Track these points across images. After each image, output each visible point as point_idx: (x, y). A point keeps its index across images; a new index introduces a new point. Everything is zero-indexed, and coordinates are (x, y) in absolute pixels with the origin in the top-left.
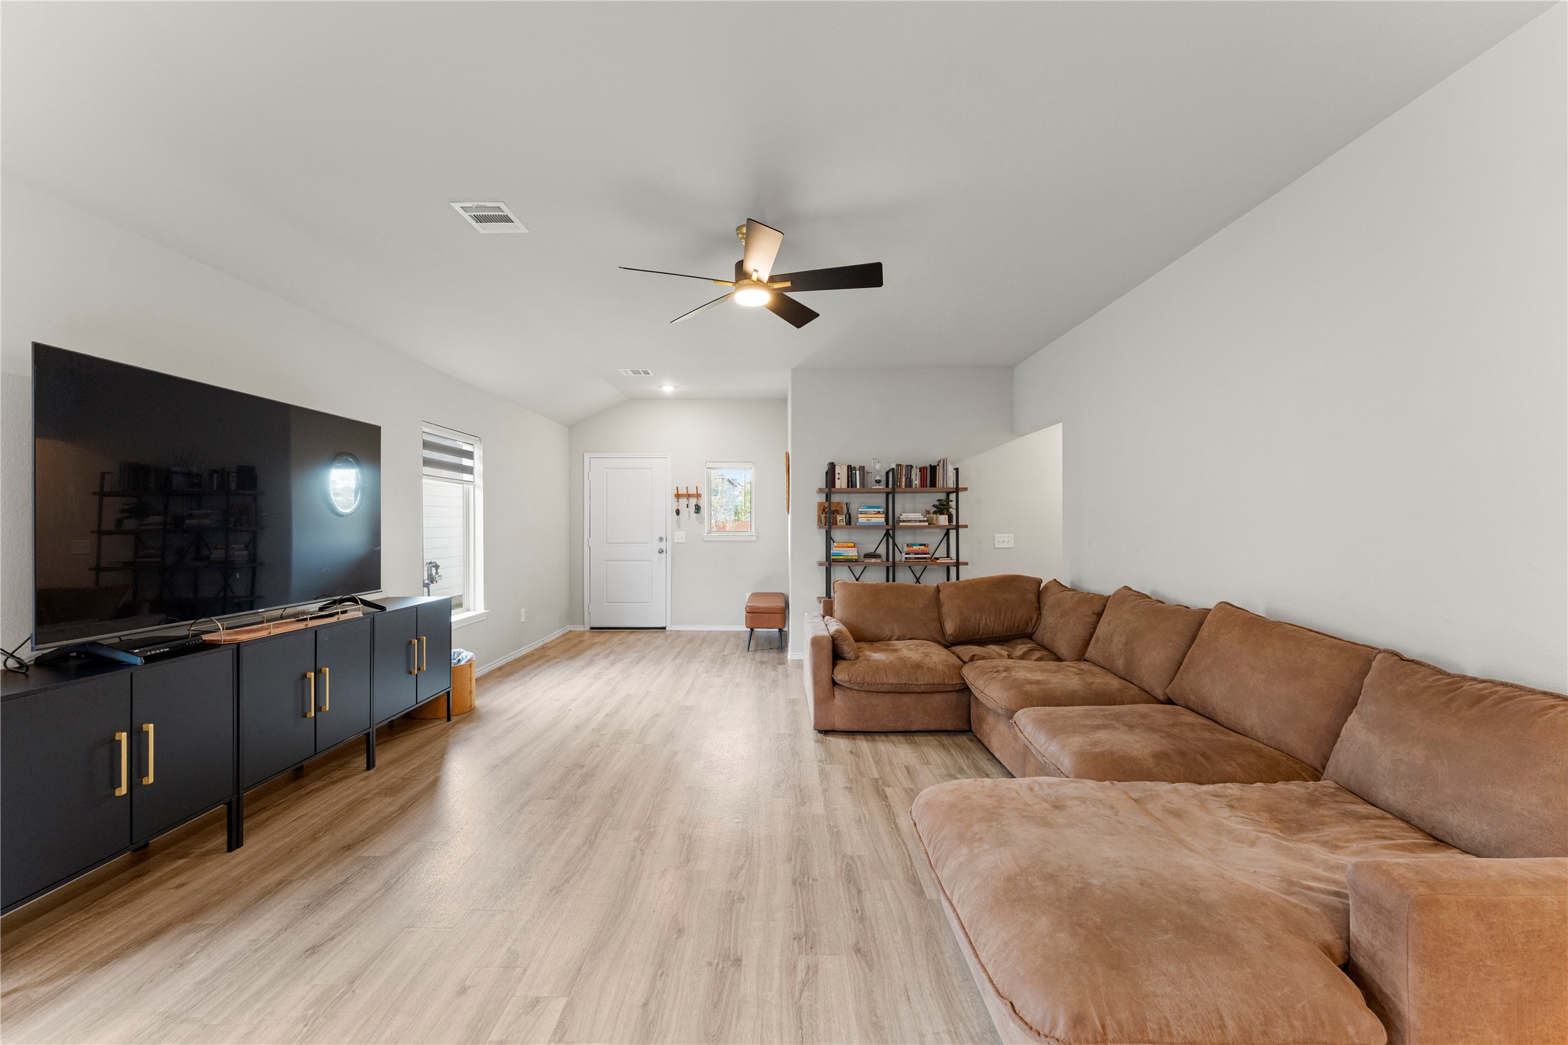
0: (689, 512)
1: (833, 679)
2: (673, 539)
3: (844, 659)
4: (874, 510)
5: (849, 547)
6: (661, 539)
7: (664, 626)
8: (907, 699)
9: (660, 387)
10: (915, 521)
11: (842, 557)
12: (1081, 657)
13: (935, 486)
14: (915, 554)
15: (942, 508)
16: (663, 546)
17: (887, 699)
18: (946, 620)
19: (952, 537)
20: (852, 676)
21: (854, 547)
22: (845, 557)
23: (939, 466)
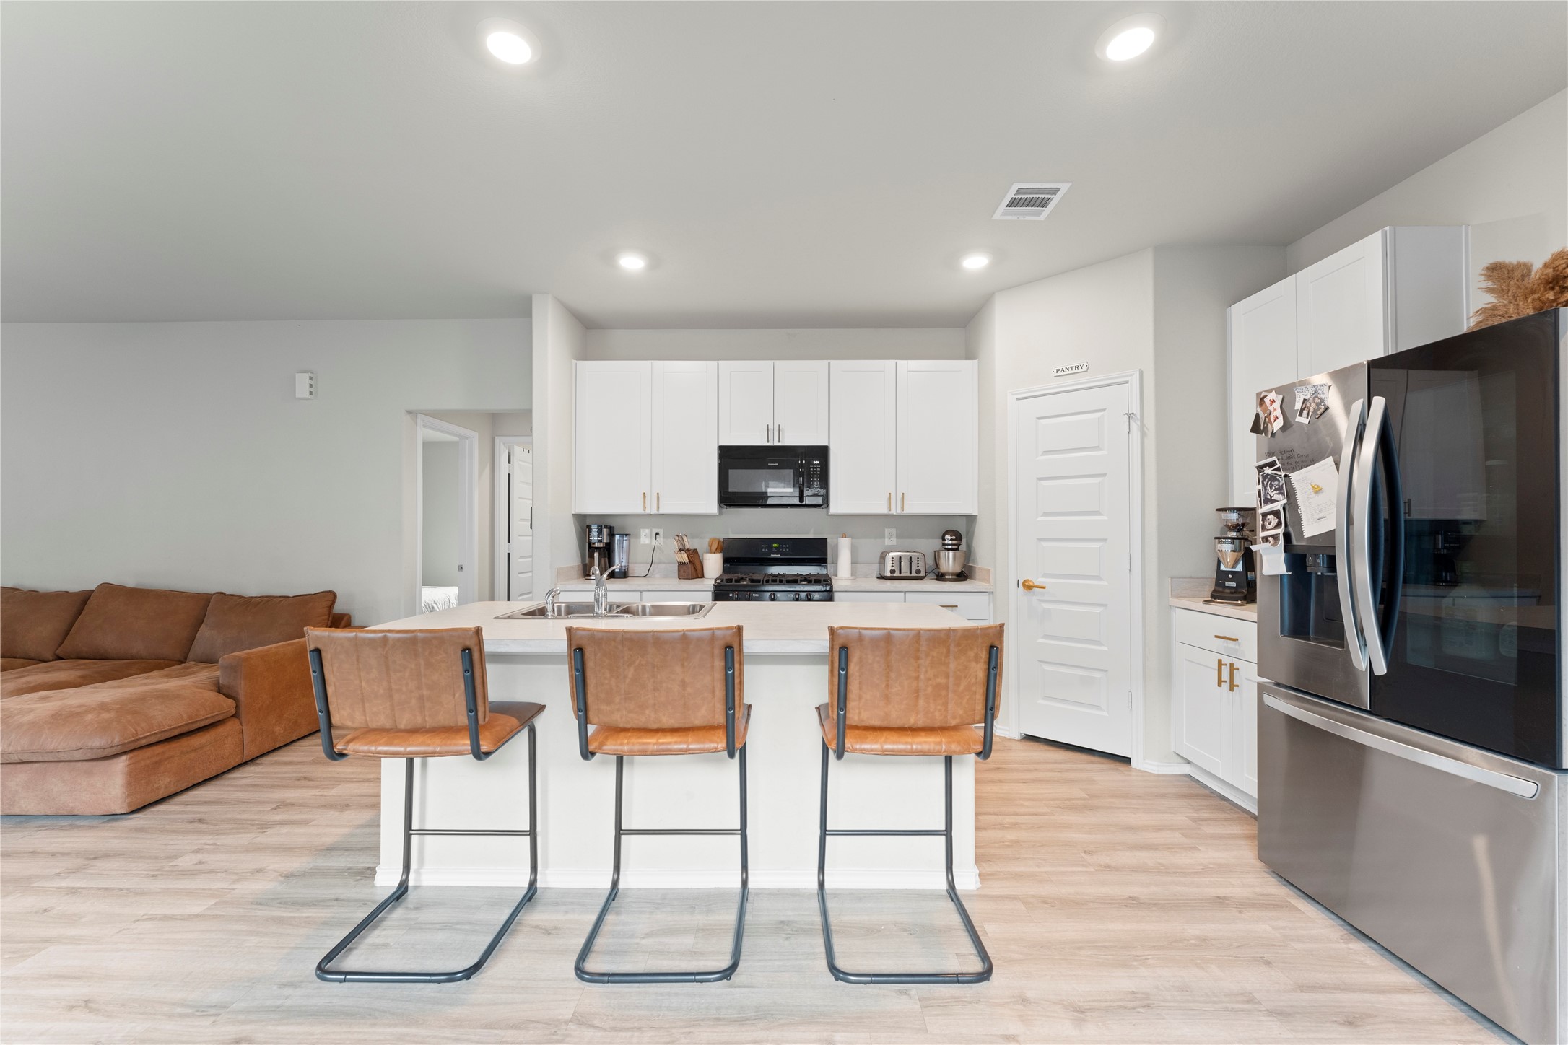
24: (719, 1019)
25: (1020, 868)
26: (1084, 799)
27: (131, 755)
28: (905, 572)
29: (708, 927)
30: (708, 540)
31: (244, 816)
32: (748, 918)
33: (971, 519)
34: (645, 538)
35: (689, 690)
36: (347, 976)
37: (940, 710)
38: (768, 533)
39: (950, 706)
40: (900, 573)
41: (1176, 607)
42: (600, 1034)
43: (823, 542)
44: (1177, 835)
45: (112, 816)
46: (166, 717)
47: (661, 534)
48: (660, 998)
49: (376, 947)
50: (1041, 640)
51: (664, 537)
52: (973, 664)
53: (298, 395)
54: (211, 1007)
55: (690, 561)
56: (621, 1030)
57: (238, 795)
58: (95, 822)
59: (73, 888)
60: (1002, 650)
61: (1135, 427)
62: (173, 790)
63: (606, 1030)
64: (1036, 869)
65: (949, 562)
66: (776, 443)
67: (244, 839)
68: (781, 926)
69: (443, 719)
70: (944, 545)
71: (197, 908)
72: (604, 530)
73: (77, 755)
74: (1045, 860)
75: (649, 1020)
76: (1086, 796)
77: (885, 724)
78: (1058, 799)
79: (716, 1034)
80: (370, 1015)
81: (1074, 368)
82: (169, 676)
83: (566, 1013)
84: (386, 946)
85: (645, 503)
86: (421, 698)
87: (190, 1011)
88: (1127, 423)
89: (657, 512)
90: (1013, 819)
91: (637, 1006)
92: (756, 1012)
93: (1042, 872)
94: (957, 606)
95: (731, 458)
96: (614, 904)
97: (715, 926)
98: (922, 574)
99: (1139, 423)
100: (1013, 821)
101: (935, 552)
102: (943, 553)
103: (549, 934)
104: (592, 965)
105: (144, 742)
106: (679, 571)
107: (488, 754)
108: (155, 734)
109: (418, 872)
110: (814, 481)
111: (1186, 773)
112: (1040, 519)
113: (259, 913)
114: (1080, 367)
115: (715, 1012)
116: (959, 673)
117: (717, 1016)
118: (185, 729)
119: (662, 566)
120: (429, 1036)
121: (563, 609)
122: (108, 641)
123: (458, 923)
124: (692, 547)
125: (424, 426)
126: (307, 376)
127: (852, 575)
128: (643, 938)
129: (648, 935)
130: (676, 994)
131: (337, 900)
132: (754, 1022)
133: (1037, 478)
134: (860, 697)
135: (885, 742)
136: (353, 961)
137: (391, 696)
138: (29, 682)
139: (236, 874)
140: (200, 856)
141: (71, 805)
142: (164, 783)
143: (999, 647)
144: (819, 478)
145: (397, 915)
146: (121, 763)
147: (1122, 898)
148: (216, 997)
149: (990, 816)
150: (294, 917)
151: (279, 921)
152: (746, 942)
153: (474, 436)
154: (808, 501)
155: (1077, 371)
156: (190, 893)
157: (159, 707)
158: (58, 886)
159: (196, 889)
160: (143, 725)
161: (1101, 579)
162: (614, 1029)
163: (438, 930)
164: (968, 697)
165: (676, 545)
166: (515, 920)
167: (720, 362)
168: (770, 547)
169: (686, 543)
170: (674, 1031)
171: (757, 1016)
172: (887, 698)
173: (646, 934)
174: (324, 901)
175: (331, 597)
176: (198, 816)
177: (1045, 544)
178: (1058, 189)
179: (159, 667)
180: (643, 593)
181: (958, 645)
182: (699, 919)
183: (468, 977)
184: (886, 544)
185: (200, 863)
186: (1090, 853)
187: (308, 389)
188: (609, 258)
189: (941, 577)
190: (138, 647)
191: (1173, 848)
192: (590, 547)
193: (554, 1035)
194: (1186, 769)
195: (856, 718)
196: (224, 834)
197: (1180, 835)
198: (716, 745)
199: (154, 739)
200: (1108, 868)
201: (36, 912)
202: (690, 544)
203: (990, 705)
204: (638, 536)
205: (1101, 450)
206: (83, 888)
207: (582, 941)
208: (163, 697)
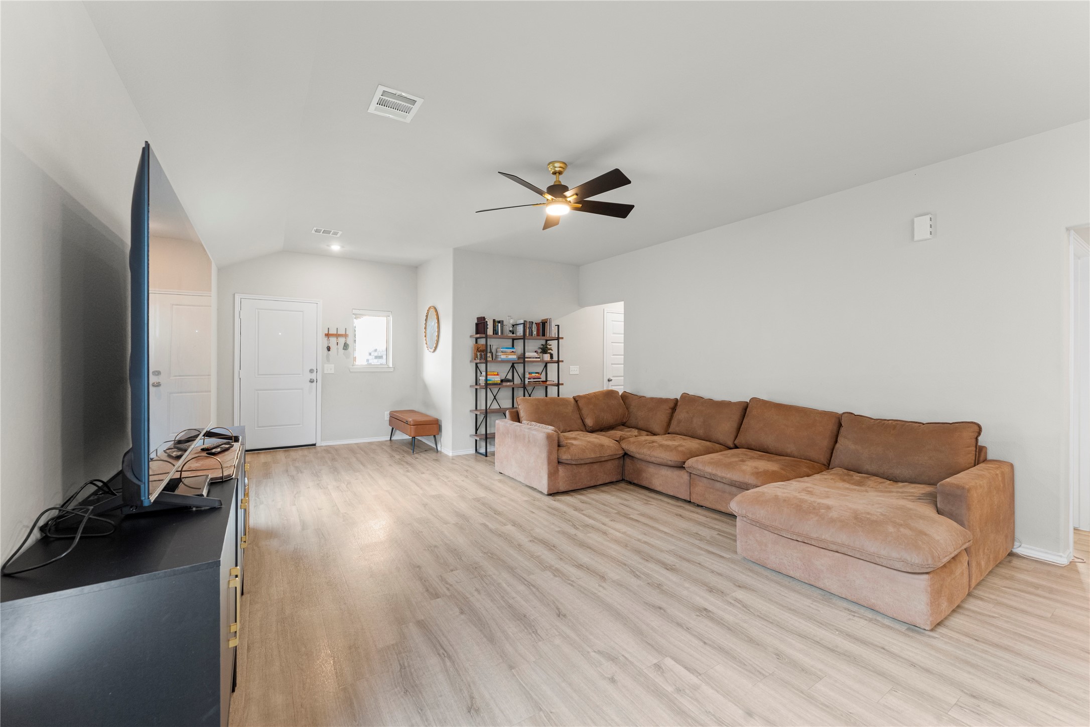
0: (338, 349)
1: (558, 458)
2: (323, 370)
4: (509, 350)
5: (495, 375)
6: (311, 371)
7: (314, 443)
9: (328, 246)
10: (533, 358)
11: (491, 382)
12: (667, 432)
13: (545, 336)
14: (534, 379)
15: (545, 349)
16: (313, 376)
18: (586, 418)
19: (552, 368)
20: (569, 457)
21: (498, 375)
22: (493, 382)
23: (547, 322)
27: (932, 574)
45: (916, 628)
53: (917, 239)
58: (899, 627)
62: (946, 613)
126: (927, 218)
142: (944, 607)
146: (924, 581)
160: (939, 549)
175: (976, 427)
187: (929, 229)
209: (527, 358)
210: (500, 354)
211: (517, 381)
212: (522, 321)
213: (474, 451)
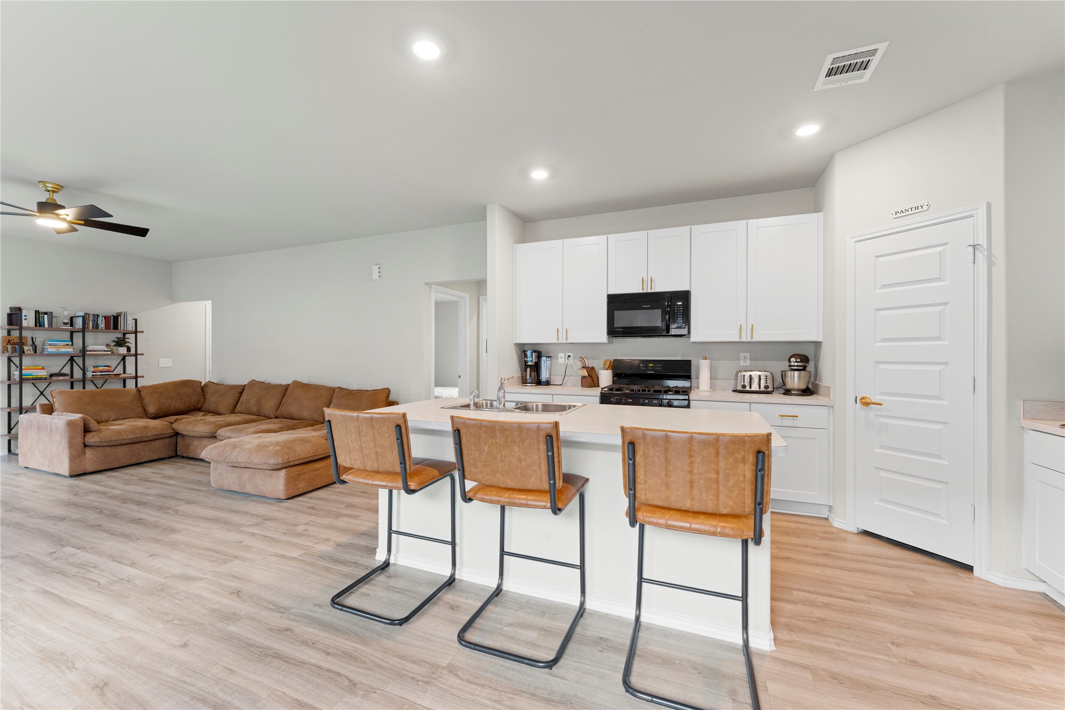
1: (84, 442)
3: (90, 431)
4: (63, 343)
5: (38, 369)
8: (138, 446)
10: (101, 351)
11: (31, 377)
13: (118, 330)
14: (101, 372)
15: (120, 343)
17: (125, 448)
18: (147, 406)
19: (130, 361)
20: (98, 440)
21: (43, 369)
22: (35, 377)
23: (120, 316)
24: (534, 695)
25: (818, 643)
26: (908, 596)
27: (288, 469)
28: (755, 387)
29: (549, 629)
30: (603, 361)
31: (332, 509)
32: (578, 629)
33: (817, 345)
34: (561, 359)
35: (523, 464)
36: (344, 607)
37: (711, 500)
38: (645, 356)
39: (722, 497)
40: (750, 388)
41: (1029, 429)
42: (459, 681)
43: (688, 362)
44: (1010, 649)
45: (279, 500)
46: (303, 452)
47: (572, 356)
48: (502, 669)
49: (364, 594)
50: (877, 450)
51: (573, 359)
52: (741, 465)
53: (373, 278)
54: (283, 608)
55: (589, 375)
56: (472, 683)
57: (333, 497)
58: (273, 502)
59: (254, 533)
60: (770, 455)
61: (981, 257)
62: (306, 490)
63: (463, 680)
64: (836, 647)
65: (795, 380)
66: (649, 291)
67: (327, 521)
68: (600, 641)
69: (387, 467)
70: (790, 366)
71: (295, 554)
72: (534, 354)
73: (265, 467)
74: (847, 641)
75: (491, 682)
76: (912, 593)
77: (666, 505)
78: (878, 591)
79: (528, 705)
80: (347, 633)
81: (913, 209)
82: (314, 430)
83: (444, 662)
84: (368, 595)
85: (558, 335)
86: (376, 453)
87: (274, 607)
88: (973, 254)
89: (566, 342)
90: (826, 600)
91: (486, 670)
92: (561, 698)
93: (840, 651)
94: (797, 416)
95: (616, 303)
96: (496, 599)
97: (554, 629)
98: (770, 389)
99: (985, 253)
100: (826, 601)
101: (782, 371)
102: (789, 373)
103: (453, 609)
104: (471, 636)
105: (292, 464)
106: (582, 382)
107: (413, 491)
108: (297, 460)
109: (396, 555)
110: (677, 317)
111: (1042, 591)
112: (878, 344)
113: (320, 563)
114: (920, 207)
115: (533, 689)
116: (727, 471)
117: (534, 692)
118: (311, 459)
119: (572, 378)
120: (369, 654)
121: (489, 404)
122: (294, 410)
123: (407, 591)
124: (591, 366)
125: (435, 291)
126: (377, 267)
127: (711, 388)
128: (506, 626)
129: (510, 625)
130: (513, 669)
131: (355, 563)
132: (557, 704)
133: (875, 309)
134: (646, 482)
135: (669, 519)
136: (351, 600)
137: (362, 451)
138: (259, 429)
139: (318, 539)
140: (306, 527)
141: (265, 491)
142: (302, 486)
143: (766, 453)
144: (682, 315)
145: (381, 578)
146: (283, 473)
147: (921, 694)
148: (287, 603)
149: (804, 593)
150: (333, 569)
151: (327, 569)
152: (571, 646)
153: (467, 296)
154: (673, 332)
155: (917, 211)
156: (296, 545)
157: (300, 446)
158: (249, 531)
159: (299, 544)
160: (292, 454)
161: (943, 399)
162: (468, 681)
163: (397, 592)
164: (737, 492)
165: (580, 365)
166: (437, 596)
167: (609, 236)
168: (647, 366)
169: (587, 363)
170: (503, 694)
171: (560, 700)
172: (667, 485)
173: (508, 624)
174: (349, 562)
175: (388, 391)
176: (313, 505)
177: (882, 366)
178: (876, 50)
179: (312, 425)
180: (554, 396)
181: (726, 448)
182: (545, 622)
183: (401, 625)
184: (741, 365)
185: (305, 530)
186: (898, 645)
187: (378, 274)
188: (524, 172)
189: (788, 392)
190: (305, 414)
191: (999, 661)
192: (526, 365)
193: (433, 674)
194: (1042, 588)
195: (643, 497)
196: (320, 517)
197: (1014, 650)
198: (545, 504)
199: (297, 463)
200: (914, 663)
201: (237, 542)
202: (590, 363)
203: (758, 500)
204: (557, 358)
205: (944, 281)
206: (257, 534)
207: (467, 618)
208: (303, 441)
209: (88, 351)
210: (46, 347)
211: (78, 374)
212: (82, 314)
213: (7, 453)
